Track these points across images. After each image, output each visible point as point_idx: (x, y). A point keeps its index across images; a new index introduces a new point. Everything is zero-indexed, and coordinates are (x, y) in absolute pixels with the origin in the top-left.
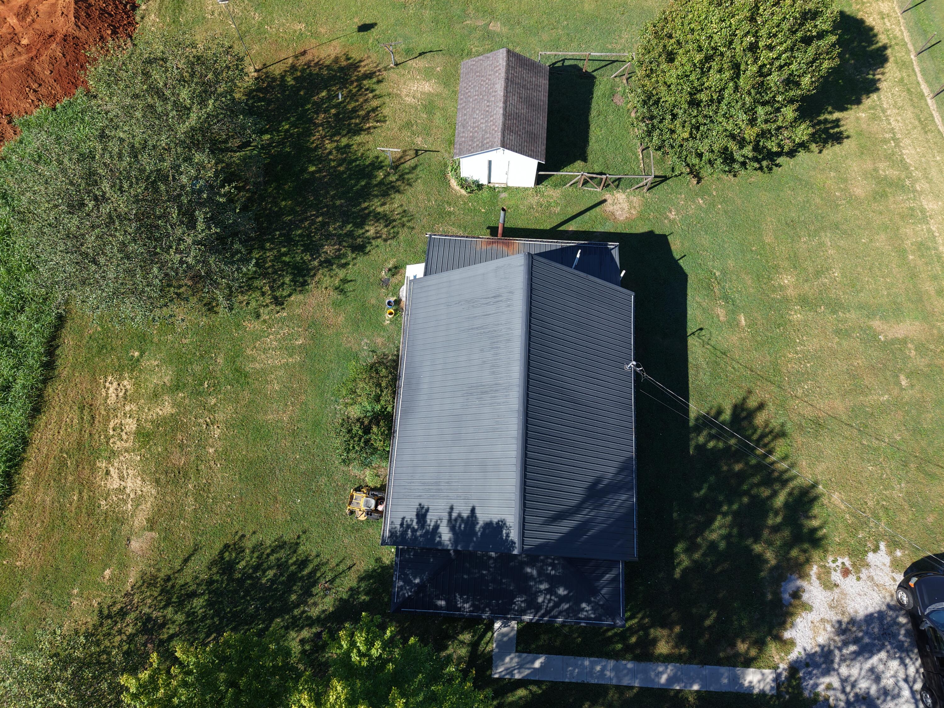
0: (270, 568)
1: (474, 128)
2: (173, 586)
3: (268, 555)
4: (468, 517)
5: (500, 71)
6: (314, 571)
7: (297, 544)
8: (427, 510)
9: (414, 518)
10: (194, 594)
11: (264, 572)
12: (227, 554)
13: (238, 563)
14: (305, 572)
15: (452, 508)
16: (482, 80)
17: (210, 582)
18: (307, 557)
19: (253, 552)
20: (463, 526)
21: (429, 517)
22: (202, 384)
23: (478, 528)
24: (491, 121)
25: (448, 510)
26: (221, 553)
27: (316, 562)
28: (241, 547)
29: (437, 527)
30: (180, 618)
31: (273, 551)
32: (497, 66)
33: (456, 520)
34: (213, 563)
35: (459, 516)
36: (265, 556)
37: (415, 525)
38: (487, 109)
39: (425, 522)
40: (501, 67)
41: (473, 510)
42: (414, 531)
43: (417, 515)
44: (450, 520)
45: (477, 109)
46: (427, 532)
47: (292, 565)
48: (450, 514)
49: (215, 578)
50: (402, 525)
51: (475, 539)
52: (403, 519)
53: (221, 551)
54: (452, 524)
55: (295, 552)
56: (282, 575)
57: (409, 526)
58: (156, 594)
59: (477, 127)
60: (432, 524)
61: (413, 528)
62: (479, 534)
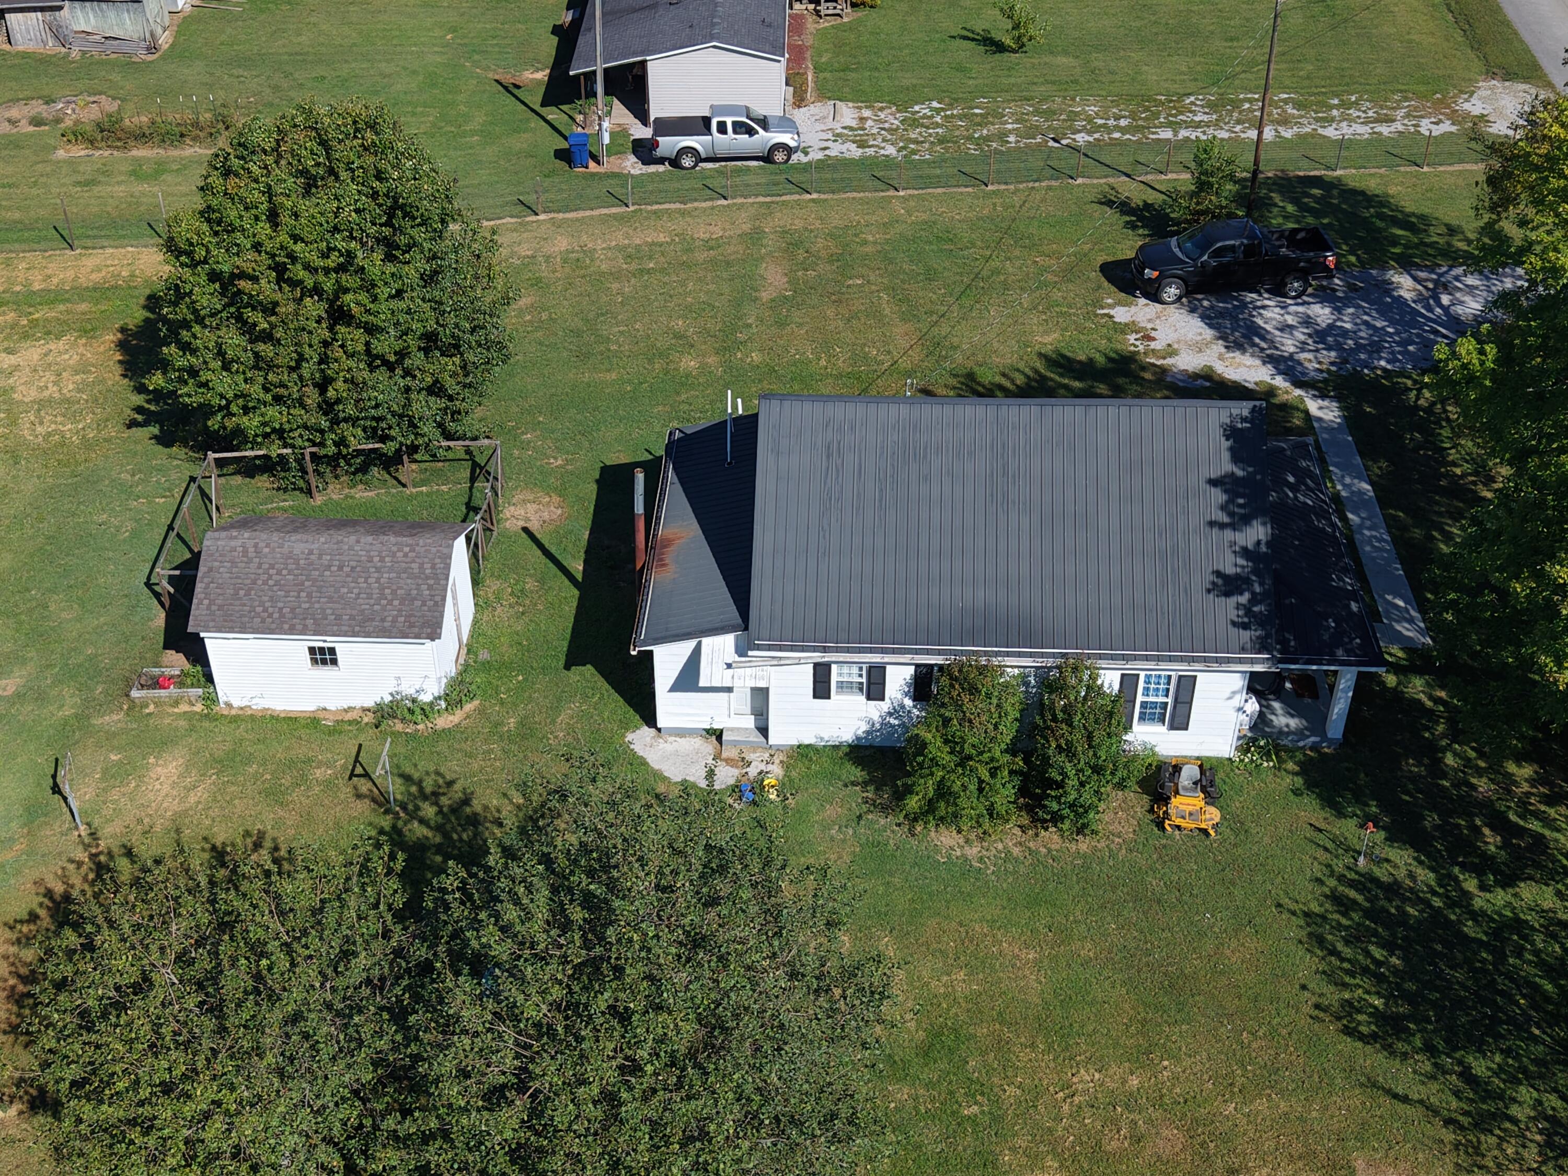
0: (1368, 954)
1: (383, 596)
2: (1466, 1113)
3: (1343, 960)
4: (1226, 491)
5: (262, 545)
6: (1352, 884)
7: (1307, 914)
8: (1218, 573)
9: (1233, 601)
10: (1467, 1076)
11: (1379, 964)
12: (1364, 1029)
13: (1375, 1008)
14: (1360, 898)
15: (1212, 524)
16: (265, 583)
17: (1430, 1049)
18: (1326, 896)
19: (1345, 985)
20: (1241, 501)
21: (1230, 570)
22: (972, 1119)
23: (1240, 473)
24: (382, 560)
25: (1215, 531)
26: (1364, 1039)
27: (1332, 882)
28: (1342, 1006)
29: (1245, 552)
30: (1525, 1093)
31: (1334, 952)
32: (245, 552)
33: (1231, 514)
34: (1389, 1048)
35: (1223, 508)
36: (1346, 965)
37: (1244, 599)
38: (346, 569)
39: (1237, 577)
40: (250, 544)
41: (1213, 482)
42: (1254, 600)
43: (1227, 594)
44: (1233, 526)
45: (337, 591)
46: (1255, 571)
47: (1351, 919)
48: (1222, 526)
49: (1419, 1044)
50: (1245, 626)
51: (1258, 477)
52: (1234, 624)
53: (1360, 1039)
54: (1239, 521)
55: (1323, 917)
56: (1375, 934)
57: (1248, 611)
58: (1492, 1140)
59: (382, 589)
60: (1241, 561)
61: (1249, 601)
62: (1250, 469)
